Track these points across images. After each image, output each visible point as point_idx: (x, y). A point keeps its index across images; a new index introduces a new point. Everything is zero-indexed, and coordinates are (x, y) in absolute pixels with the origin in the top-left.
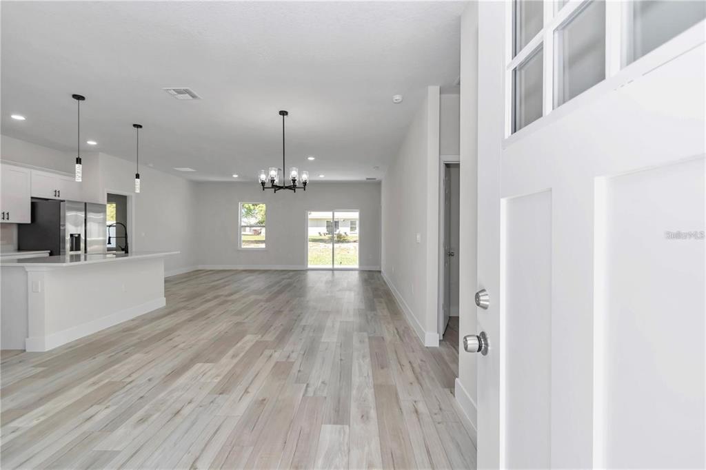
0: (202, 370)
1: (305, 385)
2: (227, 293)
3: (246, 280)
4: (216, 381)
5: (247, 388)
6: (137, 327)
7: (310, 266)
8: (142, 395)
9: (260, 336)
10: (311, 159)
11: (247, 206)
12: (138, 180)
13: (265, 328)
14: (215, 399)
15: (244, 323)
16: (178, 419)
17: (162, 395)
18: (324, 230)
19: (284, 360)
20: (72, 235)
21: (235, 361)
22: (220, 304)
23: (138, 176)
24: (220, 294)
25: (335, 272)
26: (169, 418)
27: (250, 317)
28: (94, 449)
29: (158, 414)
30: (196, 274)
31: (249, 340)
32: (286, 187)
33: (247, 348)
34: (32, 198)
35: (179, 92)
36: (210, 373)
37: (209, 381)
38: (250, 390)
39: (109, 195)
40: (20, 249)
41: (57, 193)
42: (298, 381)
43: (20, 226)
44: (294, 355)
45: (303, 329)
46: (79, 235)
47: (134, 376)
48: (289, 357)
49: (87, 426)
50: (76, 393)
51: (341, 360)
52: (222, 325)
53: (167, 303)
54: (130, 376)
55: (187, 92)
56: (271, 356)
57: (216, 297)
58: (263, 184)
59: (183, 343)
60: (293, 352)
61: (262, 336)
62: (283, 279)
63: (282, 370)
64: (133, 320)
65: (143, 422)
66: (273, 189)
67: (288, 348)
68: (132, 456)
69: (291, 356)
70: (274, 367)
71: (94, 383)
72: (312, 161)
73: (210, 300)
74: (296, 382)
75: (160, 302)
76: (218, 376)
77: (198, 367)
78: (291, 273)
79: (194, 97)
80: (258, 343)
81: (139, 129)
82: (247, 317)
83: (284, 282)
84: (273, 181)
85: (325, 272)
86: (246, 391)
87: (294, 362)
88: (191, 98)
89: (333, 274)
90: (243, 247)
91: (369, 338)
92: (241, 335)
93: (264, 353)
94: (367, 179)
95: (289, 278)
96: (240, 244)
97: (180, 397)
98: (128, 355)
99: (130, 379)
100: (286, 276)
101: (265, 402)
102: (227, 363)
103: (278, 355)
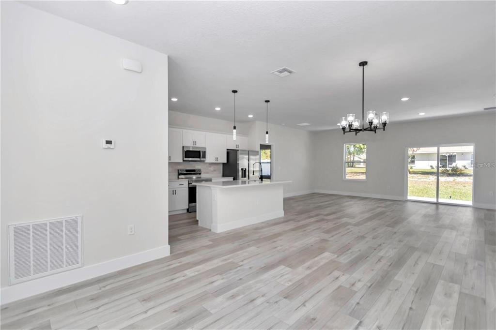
0: (281, 273)
1: (358, 322)
2: (326, 213)
3: (347, 203)
4: (287, 285)
5: (305, 302)
6: (263, 228)
7: (410, 198)
8: (241, 278)
9: (336, 256)
10: (405, 99)
11: (358, 146)
12: (267, 135)
13: (343, 250)
14: (279, 300)
15: (328, 241)
16: (251, 306)
17: (251, 282)
18: (434, 163)
19: (348, 286)
20: (242, 169)
21: (308, 272)
22: (318, 221)
23: (267, 133)
24: (321, 213)
25: (440, 206)
26: (246, 302)
27: (335, 237)
28: (204, 306)
29: (242, 296)
30: (312, 195)
31: (327, 256)
32: (365, 130)
33: (322, 264)
34: (227, 150)
35: (281, 72)
36: (287, 276)
37: (282, 283)
38: (307, 304)
39: (261, 145)
40: (224, 176)
41: (237, 146)
42: (353, 314)
43: (224, 164)
44: (359, 285)
45: (379, 260)
46: (246, 169)
47: (245, 262)
48: (353, 285)
49: (209, 288)
50: (216, 263)
51: (411, 308)
52: (311, 239)
53: (285, 215)
54: (242, 261)
55: (285, 70)
56: (337, 278)
57: (317, 215)
58: (344, 129)
59: (281, 246)
60: (359, 281)
61: (338, 257)
62: (378, 207)
63: (341, 296)
64: (263, 223)
65: (233, 298)
66: (355, 132)
67: (356, 275)
68: (215, 322)
69: (356, 285)
70: (336, 289)
71: (225, 260)
72: (406, 102)
73: (312, 217)
74: (350, 314)
75: (280, 213)
76: (290, 281)
77: (281, 269)
78: (389, 203)
79: (290, 72)
80: (332, 262)
81: (268, 103)
82: (333, 236)
83: (379, 210)
84: (350, 126)
85: (426, 205)
86: (304, 304)
87: (357, 292)
88: (289, 74)
89: (437, 208)
90: (347, 178)
91: (460, 293)
92: (322, 250)
93: (333, 273)
94: (485, 109)
95: (385, 207)
96: (345, 175)
97: (259, 289)
98: (249, 246)
99: (241, 263)
100: (382, 205)
101: (314, 322)
102: (302, 271)
103: (344, 279)
